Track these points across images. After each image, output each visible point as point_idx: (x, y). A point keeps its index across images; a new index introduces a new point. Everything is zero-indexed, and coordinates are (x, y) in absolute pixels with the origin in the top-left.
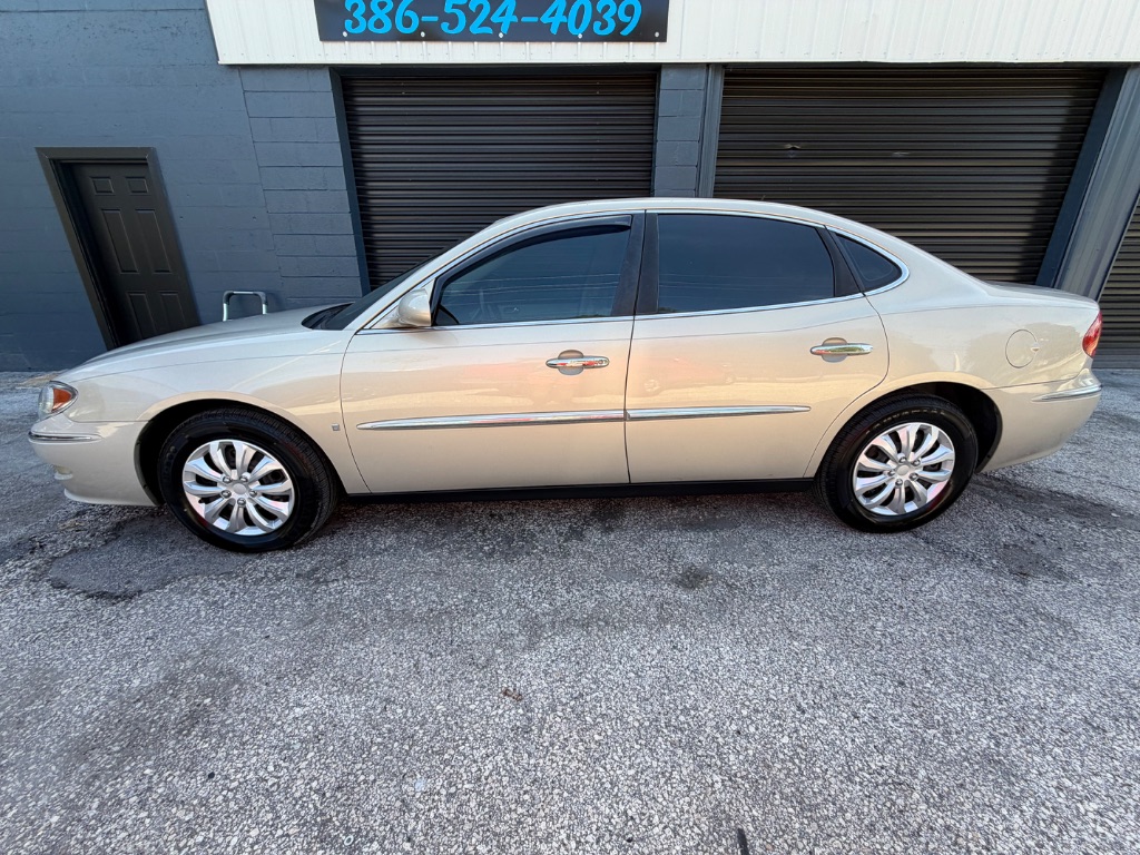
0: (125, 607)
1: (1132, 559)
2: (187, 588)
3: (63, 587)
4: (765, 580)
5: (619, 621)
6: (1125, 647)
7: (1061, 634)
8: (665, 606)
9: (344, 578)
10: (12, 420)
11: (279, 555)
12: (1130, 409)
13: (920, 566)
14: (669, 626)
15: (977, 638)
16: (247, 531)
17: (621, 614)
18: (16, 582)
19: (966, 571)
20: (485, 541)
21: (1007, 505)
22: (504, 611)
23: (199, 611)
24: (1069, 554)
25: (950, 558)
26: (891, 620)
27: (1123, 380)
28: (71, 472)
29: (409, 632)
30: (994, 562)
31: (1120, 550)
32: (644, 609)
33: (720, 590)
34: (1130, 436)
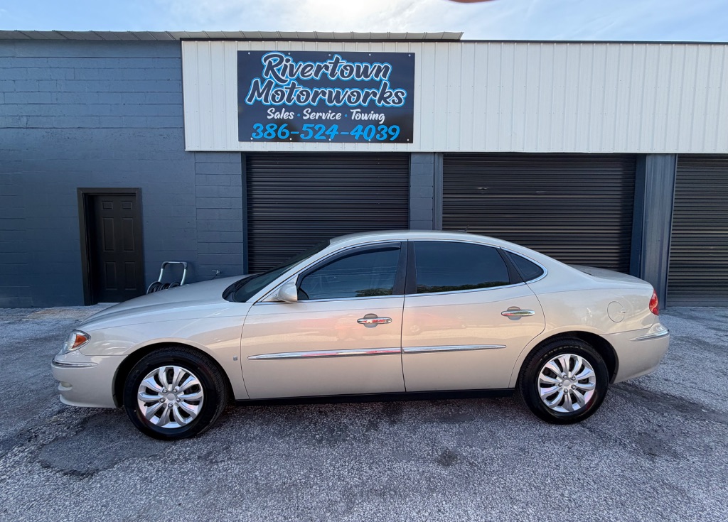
0: (88, 481)
1: (717, 443)
2: (128, 467)
3: (48, 467)
4: (492, 459)
5: (404, 491)
6: (720, 509)
7: (679, 499)
8: (432, 479)
9: (228, 459)
10: (19, 343)
11: (187, 442)
12: (704, 335)
13: (587, 449)
14: (435, 495)
15: (628, 502)
16: (170, 425)
17: (405, 485)
18: (18, 463)
19: (616, 452)
20: (316, 431)
21: (638, 403)
22: (331, 484)
23: (135, 485)
24: (679, 439)
25: (606, 442)
26: (573, 488)
27: (697, 314)
28: (71, 386)
29: (270, 500)
30: (634, 445)
31: (709, 436)
32: (419, 482)
33: (466, 467)
34: (706, 354)
